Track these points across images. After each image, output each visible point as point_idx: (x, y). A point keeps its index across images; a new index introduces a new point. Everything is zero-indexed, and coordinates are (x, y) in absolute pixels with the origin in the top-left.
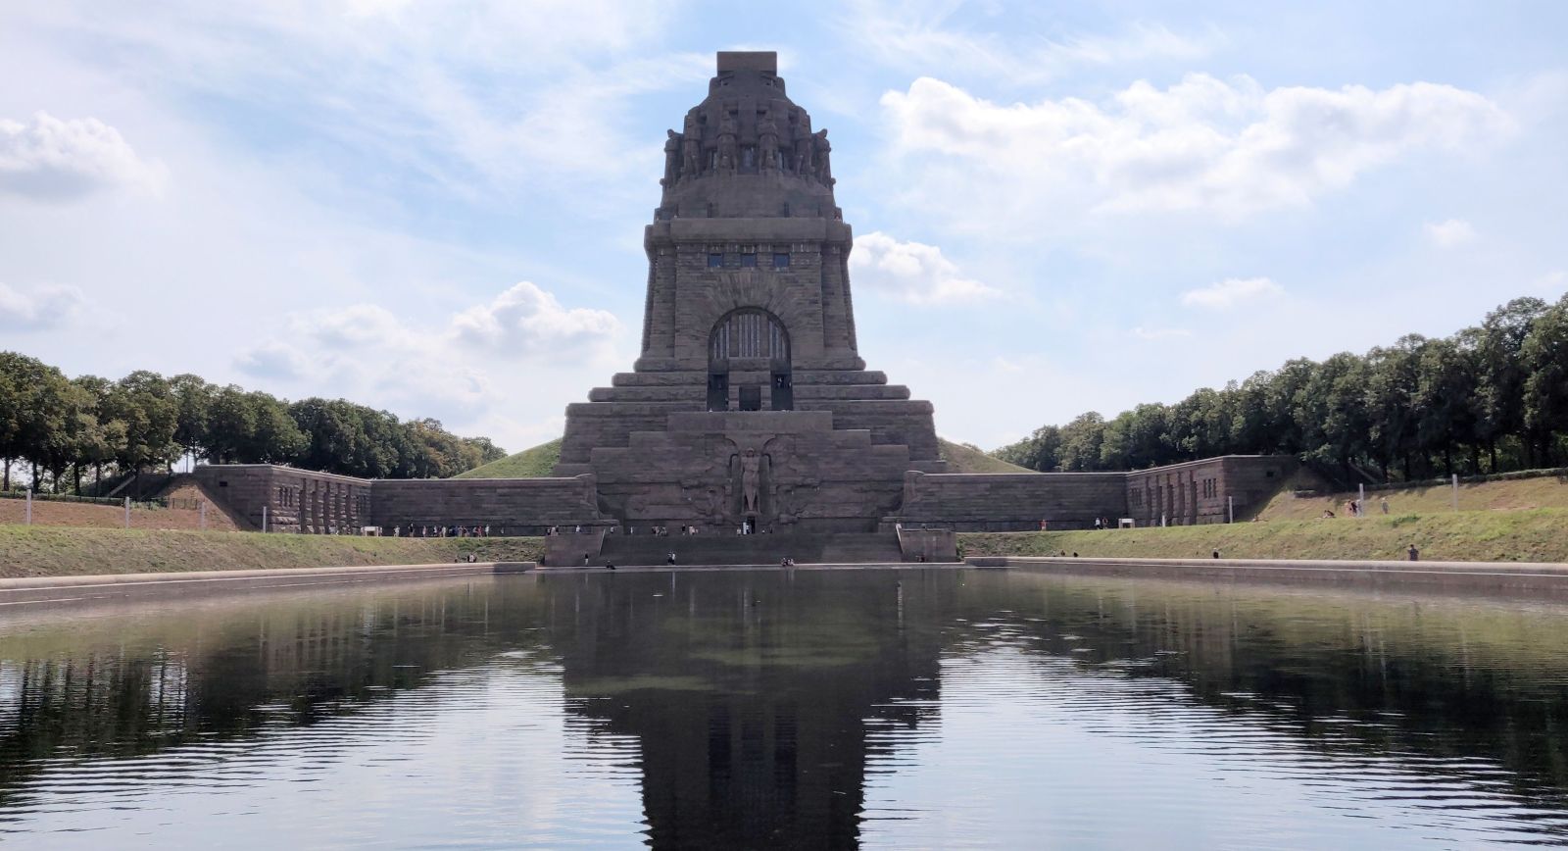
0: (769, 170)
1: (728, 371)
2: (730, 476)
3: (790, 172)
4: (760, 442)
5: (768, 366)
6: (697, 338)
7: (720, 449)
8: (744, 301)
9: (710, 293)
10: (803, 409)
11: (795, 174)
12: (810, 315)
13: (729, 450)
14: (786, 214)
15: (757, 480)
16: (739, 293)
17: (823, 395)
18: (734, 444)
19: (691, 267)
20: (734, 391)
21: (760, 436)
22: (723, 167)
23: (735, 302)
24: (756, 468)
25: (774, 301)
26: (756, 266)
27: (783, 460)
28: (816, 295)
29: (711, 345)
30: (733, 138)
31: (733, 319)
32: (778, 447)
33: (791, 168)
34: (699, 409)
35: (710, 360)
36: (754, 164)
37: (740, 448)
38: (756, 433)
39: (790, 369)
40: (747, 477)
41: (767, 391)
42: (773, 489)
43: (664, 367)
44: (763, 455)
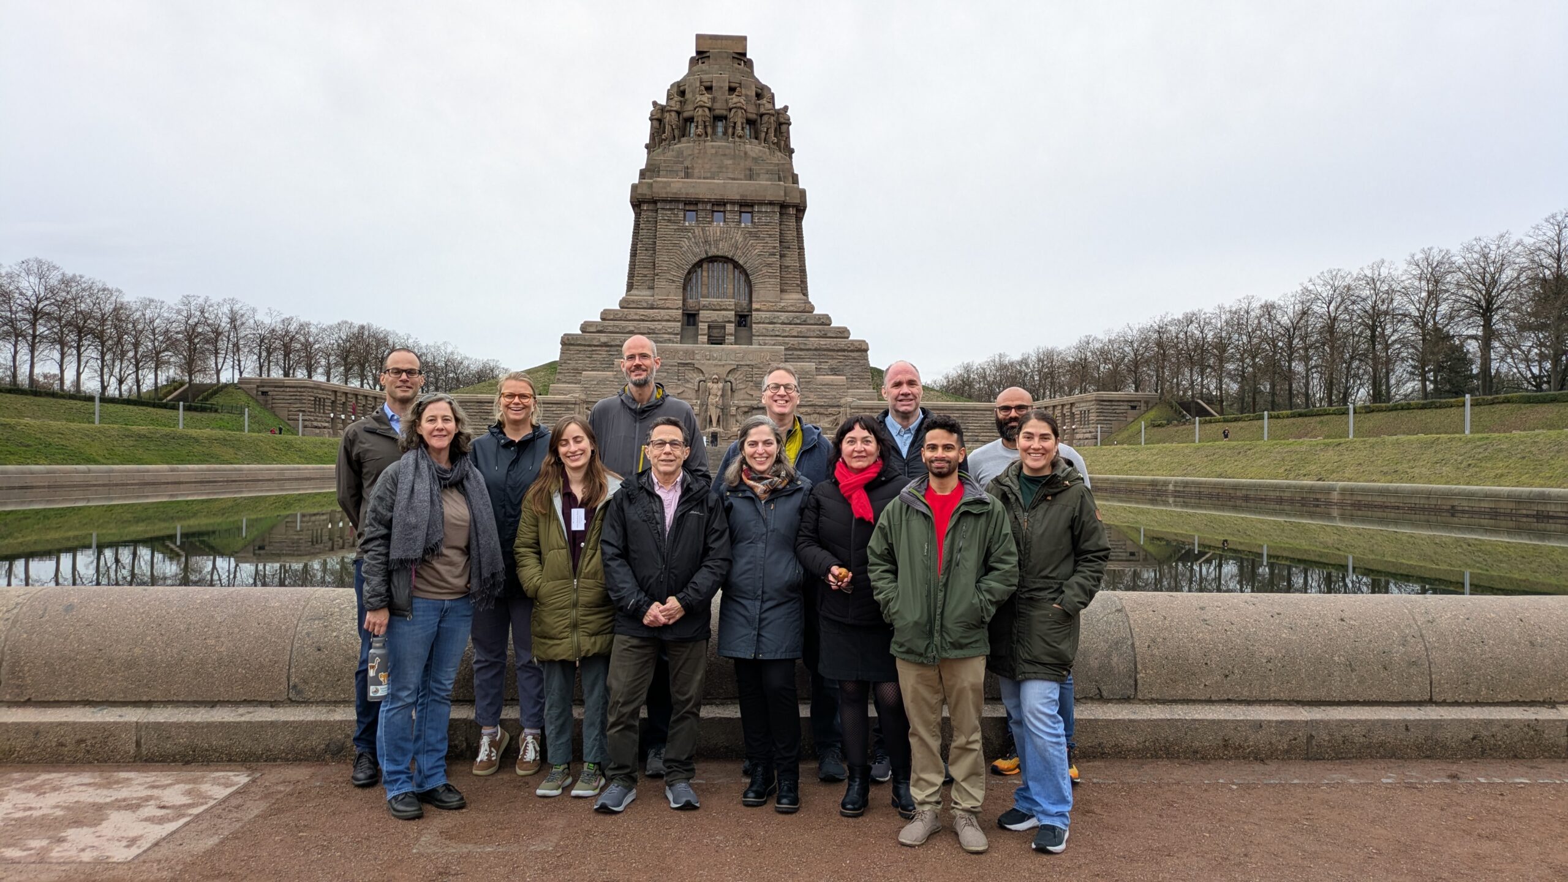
0: (737, 139)
1: (699, 310)
2: (697, 399)
3: (757, 141)
4: (723, 371)
5: (733, 307)
6: (674, 281)
7: (690, 376)
8: (713, 251)
9: (685, 243)
10: (760, 345)
11: (760, 144)
12: (769, 265)
13: (698, 377)
14: (751, 178)
15: (720, 402)
16: (710, 245)
17: (777, 333)
18: (702, 372)
19: (669, 221)
20: (703, 327)
21: (723, 366)
22: (699, 136)
23: (706, 253)
24: (720, 393)
25: (739, 252)
26: (725, 221)
27: (742, 386)
28: (774, 247)
29: (684, 288)
30: (707, 110)
31: (705, 266)
32: (738, 375)
33: (756, 138)
34: (673, 342)
35: (684, 300)
36: (725, 133)
37: (706, 376)
38: (720, 363)
39: (750, 310)
40: (712, 400)
41: (730, 328)
42: (733, 410)
43: (645, 305)
44: (726, 382)
